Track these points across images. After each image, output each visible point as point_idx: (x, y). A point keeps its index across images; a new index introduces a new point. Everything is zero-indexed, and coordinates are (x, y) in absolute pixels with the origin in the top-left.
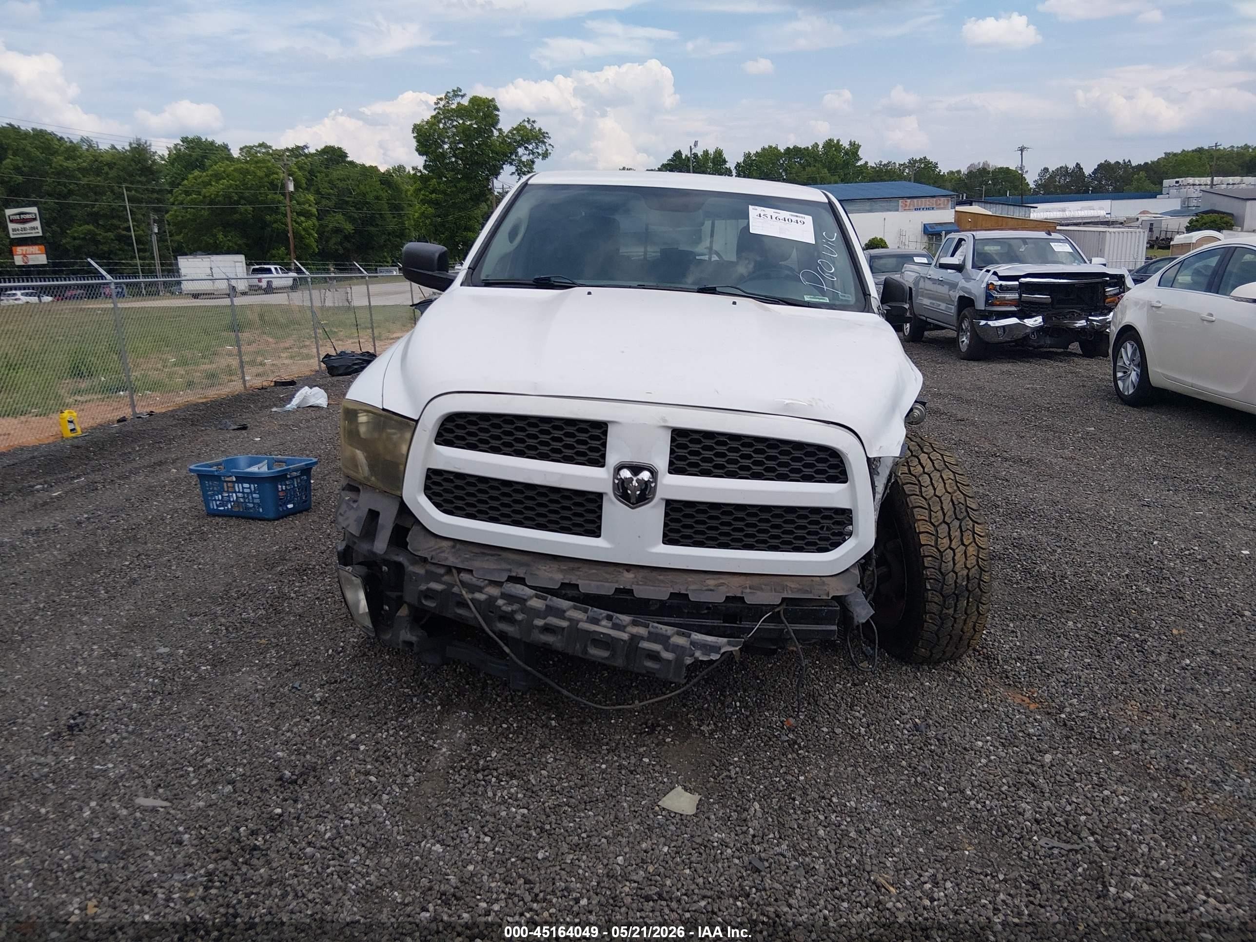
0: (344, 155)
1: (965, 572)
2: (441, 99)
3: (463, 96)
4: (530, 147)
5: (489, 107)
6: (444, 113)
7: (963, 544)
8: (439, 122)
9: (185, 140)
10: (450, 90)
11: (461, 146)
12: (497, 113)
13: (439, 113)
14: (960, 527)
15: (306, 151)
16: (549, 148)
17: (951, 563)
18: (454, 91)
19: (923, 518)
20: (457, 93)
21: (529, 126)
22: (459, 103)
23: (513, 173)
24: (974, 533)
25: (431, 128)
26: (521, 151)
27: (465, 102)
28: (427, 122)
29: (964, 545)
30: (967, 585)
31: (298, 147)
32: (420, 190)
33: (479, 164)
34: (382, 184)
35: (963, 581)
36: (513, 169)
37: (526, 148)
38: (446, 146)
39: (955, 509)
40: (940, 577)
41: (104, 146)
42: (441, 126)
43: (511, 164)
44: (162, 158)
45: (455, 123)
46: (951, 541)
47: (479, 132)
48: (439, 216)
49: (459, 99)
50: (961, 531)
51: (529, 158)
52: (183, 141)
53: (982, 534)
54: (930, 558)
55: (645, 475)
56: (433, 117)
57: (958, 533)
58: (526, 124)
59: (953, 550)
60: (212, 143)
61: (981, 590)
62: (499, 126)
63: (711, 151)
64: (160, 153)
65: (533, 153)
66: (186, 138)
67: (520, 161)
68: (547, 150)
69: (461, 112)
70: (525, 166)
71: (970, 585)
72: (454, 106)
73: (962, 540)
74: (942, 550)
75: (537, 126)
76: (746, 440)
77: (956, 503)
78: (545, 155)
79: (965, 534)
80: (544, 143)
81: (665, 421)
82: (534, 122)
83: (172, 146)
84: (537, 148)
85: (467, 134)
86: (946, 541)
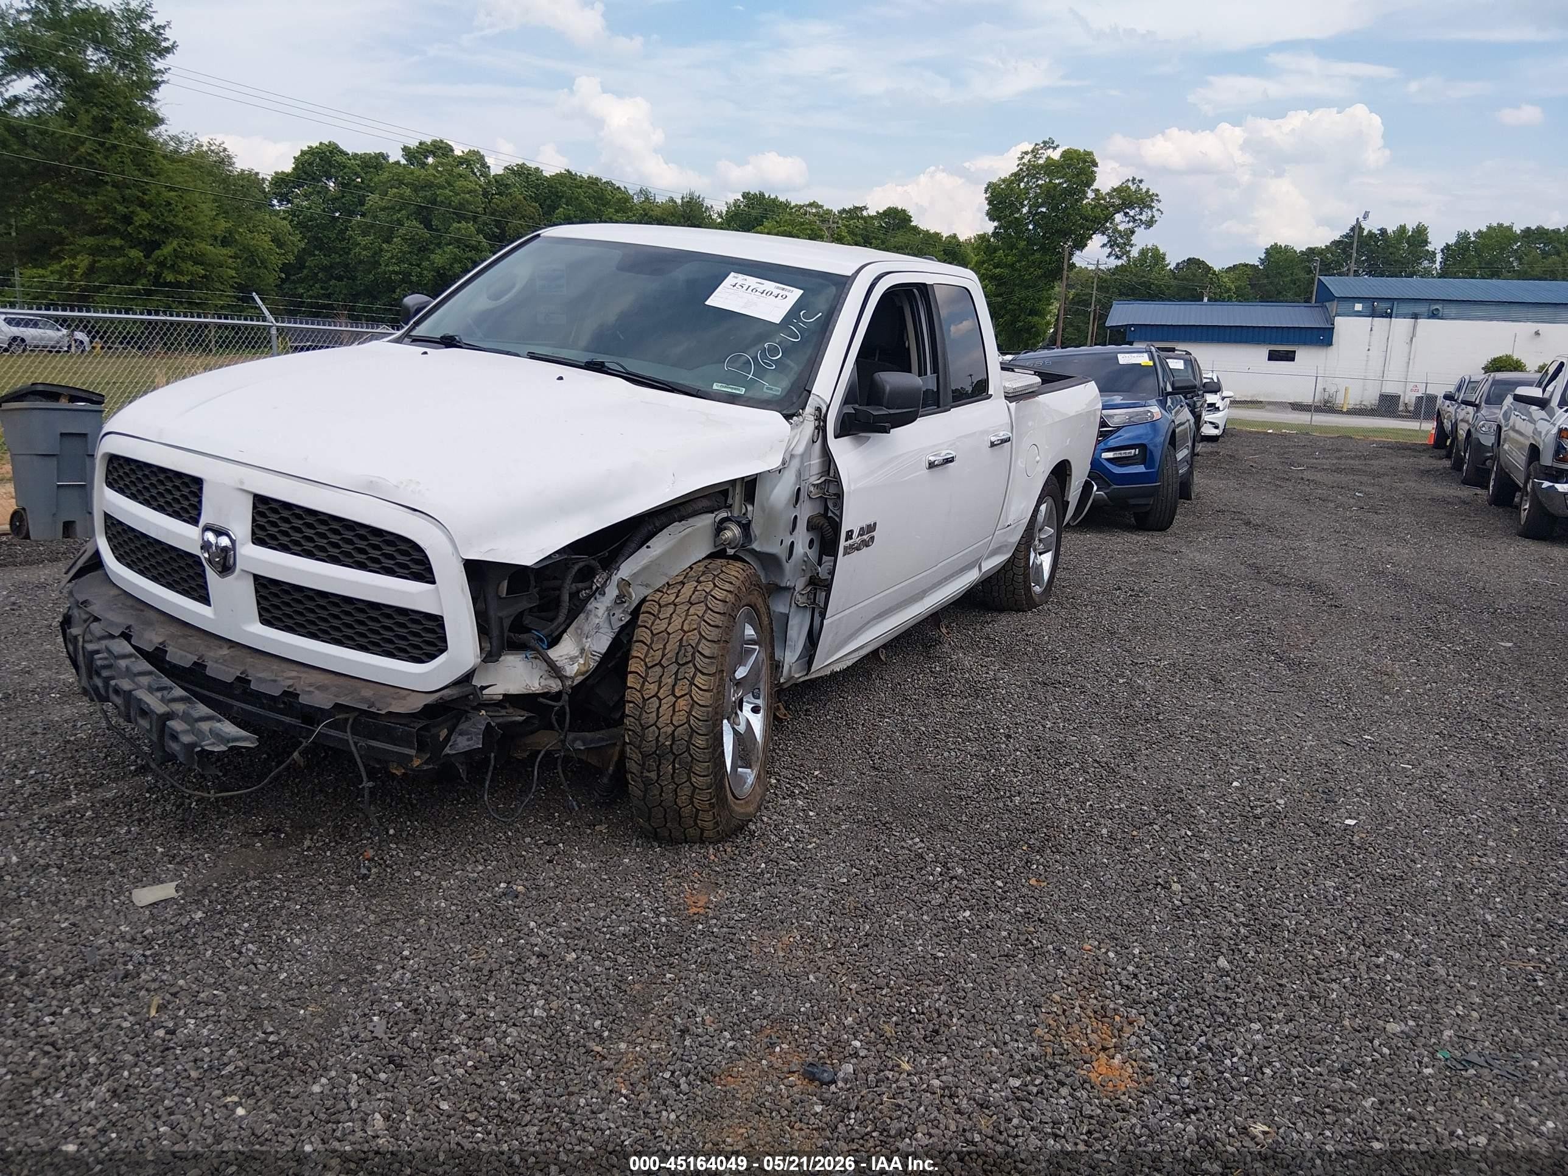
0: (908, 219)
1: (670, 730)
2: (1026, 153)
3: (1055, 148)
4: (1132, 213)
5: (1085, 161)
6: (1029, 170)
7: (673, 694)
8: (1021, 180)
9: (745, 195)
10: (1040, 142)
11: (1044, 210)
12: (1095, 169)
13: (1021, 169)
14: (676, 673)
15: (865, 213)
16: (1156, 213)
17: (654, 714)
18: (1044, 142)
19: (639, 655)
20: (1048, 144)
21: (1133, 188)
22: (1048, 158)
23: (1104, 245)
24: (692, 684)
25: (1008, 186)
26: (1119, 217)
27: (1056, 155)
28: (1004, 181)
29: (675, 696)
30: (671, 745)
31: (856, 208)
32: (984, 263)
33: (1065, 234)
34: (945, 253)
35: (666, 739)
36: (1105, 239)
37: (1126, 214)
38: (1025, 210)
39: (680, 650)
40: (639, 730)
41: (661, 199)
42: (1022, 185)
43: (1103, 234)
44: (720, 215)
45: (1040, 182)
46: (660, 688)
47: (1069, 192)
48: (1000, 295)
49: (1050, 152)
50: (676, 679)
51: (1127, 226)
52: (743, 197)
53: (703, 687)
54: (631, 705)
55: (224, 541)
56: (1015, 174)
57: (671, 681)
58: (1130, 184)
59: (660, 700)
60: (775, 200)
61: (691, 755)
62: (1095, 186)
63: (1410, 227)
64: (717, 208)
65: (1135, 221)
66: (748, 193)
67: (1115, 230)
68: (1153, 217)
69: (1051, 167)
70: (1122, 237)
71: (674, 747)
72: (1041, 162)
73: (673, 691)
74: (646, 697)
75: (1144, 187)
76: (322, 517)
77: (684, 643)
78: (1150, 223)
79: (680, 683)
80: (1151, 208)
81: (242, 483)
82: (1141, 181)
83: (731, 201)
84: (1141, 214)
85: (1050, 195)
86: (654, 688)
